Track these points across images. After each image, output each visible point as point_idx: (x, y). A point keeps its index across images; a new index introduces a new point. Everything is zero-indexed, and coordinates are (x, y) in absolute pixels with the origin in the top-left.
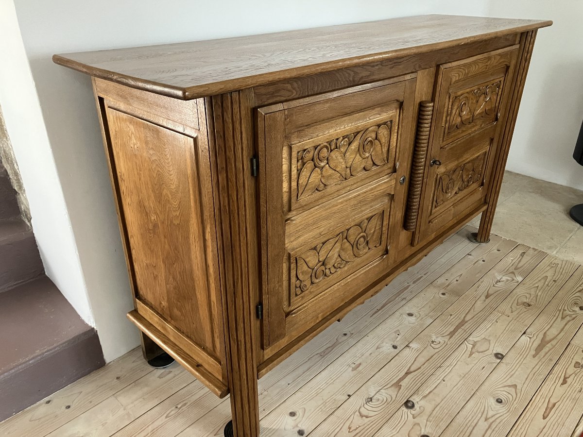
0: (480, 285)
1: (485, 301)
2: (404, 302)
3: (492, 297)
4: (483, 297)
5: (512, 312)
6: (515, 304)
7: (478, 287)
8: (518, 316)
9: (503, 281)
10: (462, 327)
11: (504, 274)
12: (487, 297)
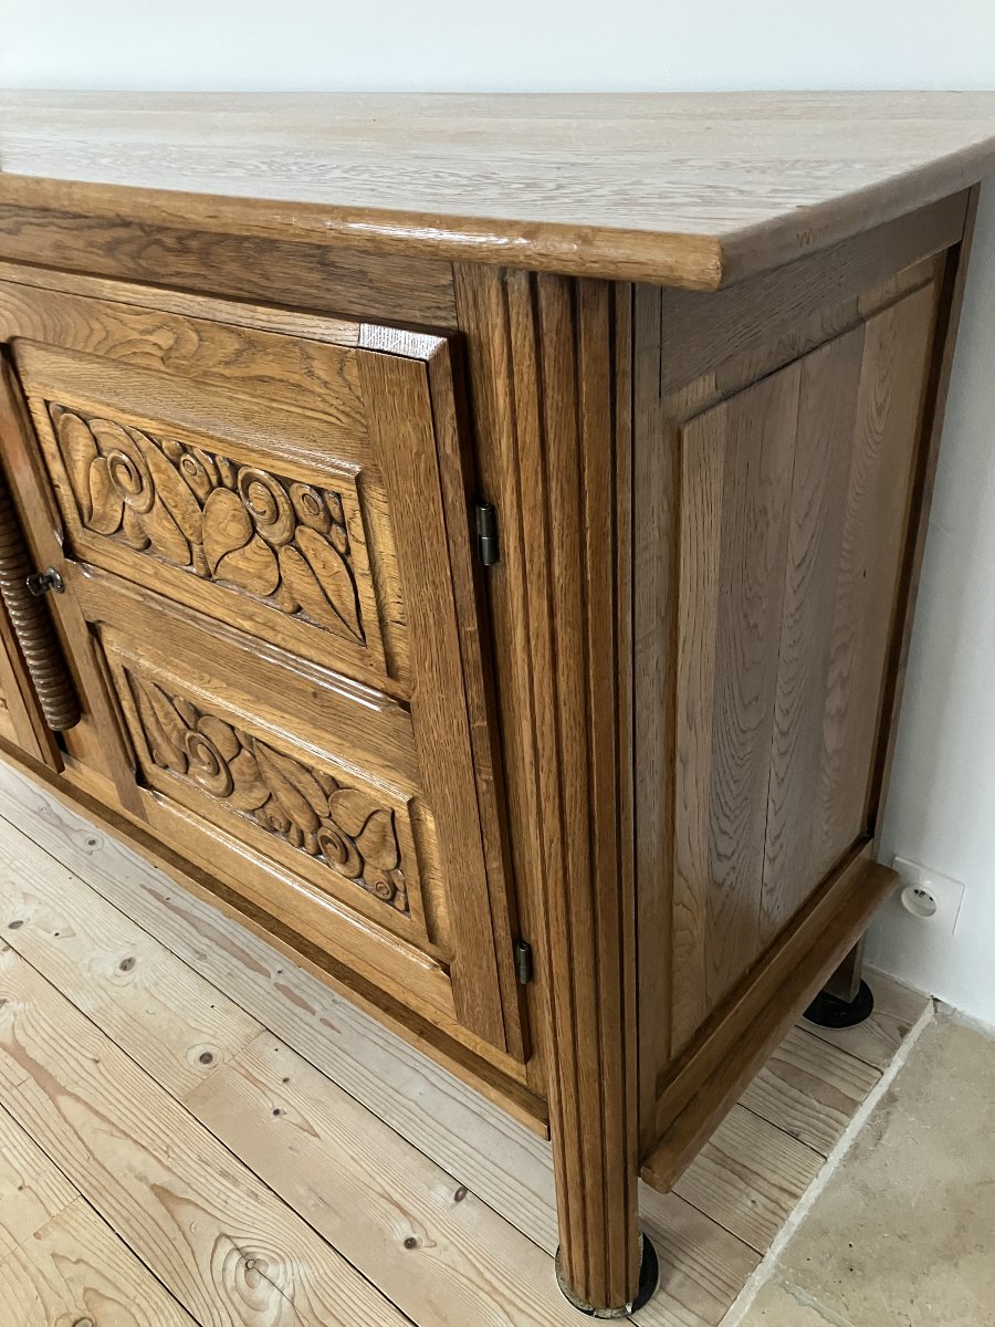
0: (235, 1182)
1: (142, 1178)
2: (187, 955)
3: (158, 1210)
4: (162, 1178)
5: (54, 1255)
6: (94, 1281)
7: (224, 1174)
8: (33, 1270)
9: (251, 1286)
10: (31, 1082)
11: (301, 1304)
12: (162, 1193)
